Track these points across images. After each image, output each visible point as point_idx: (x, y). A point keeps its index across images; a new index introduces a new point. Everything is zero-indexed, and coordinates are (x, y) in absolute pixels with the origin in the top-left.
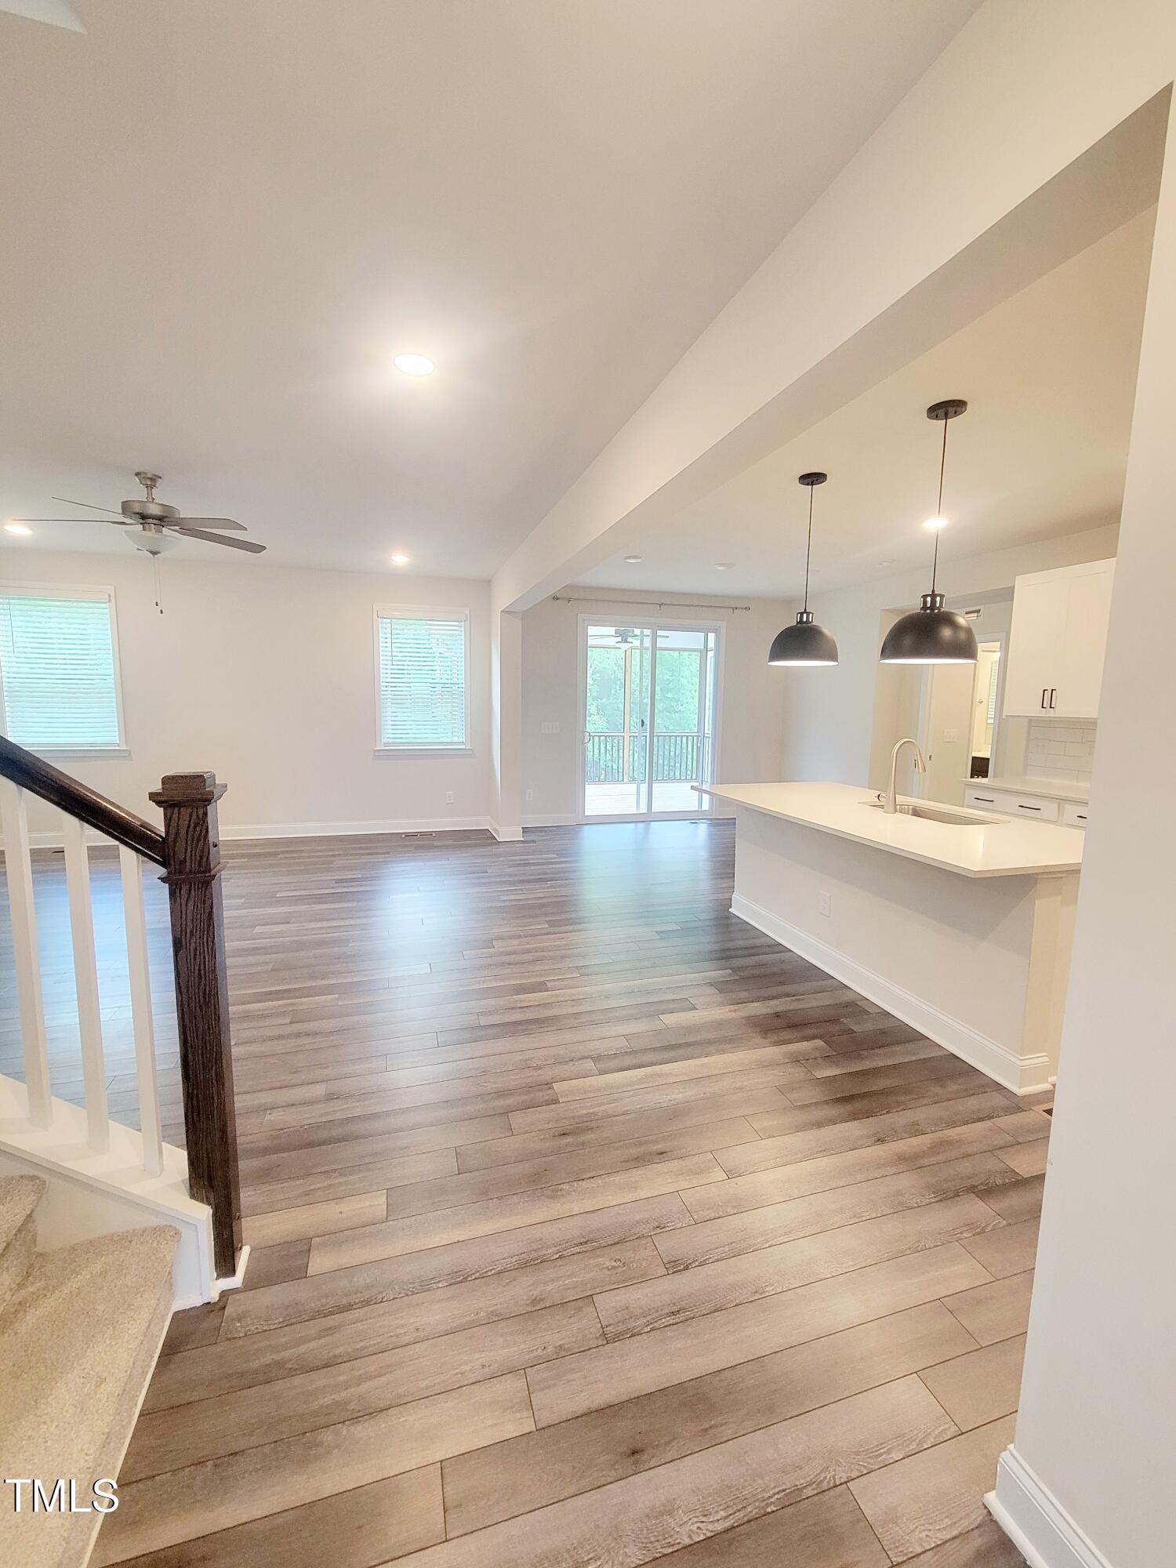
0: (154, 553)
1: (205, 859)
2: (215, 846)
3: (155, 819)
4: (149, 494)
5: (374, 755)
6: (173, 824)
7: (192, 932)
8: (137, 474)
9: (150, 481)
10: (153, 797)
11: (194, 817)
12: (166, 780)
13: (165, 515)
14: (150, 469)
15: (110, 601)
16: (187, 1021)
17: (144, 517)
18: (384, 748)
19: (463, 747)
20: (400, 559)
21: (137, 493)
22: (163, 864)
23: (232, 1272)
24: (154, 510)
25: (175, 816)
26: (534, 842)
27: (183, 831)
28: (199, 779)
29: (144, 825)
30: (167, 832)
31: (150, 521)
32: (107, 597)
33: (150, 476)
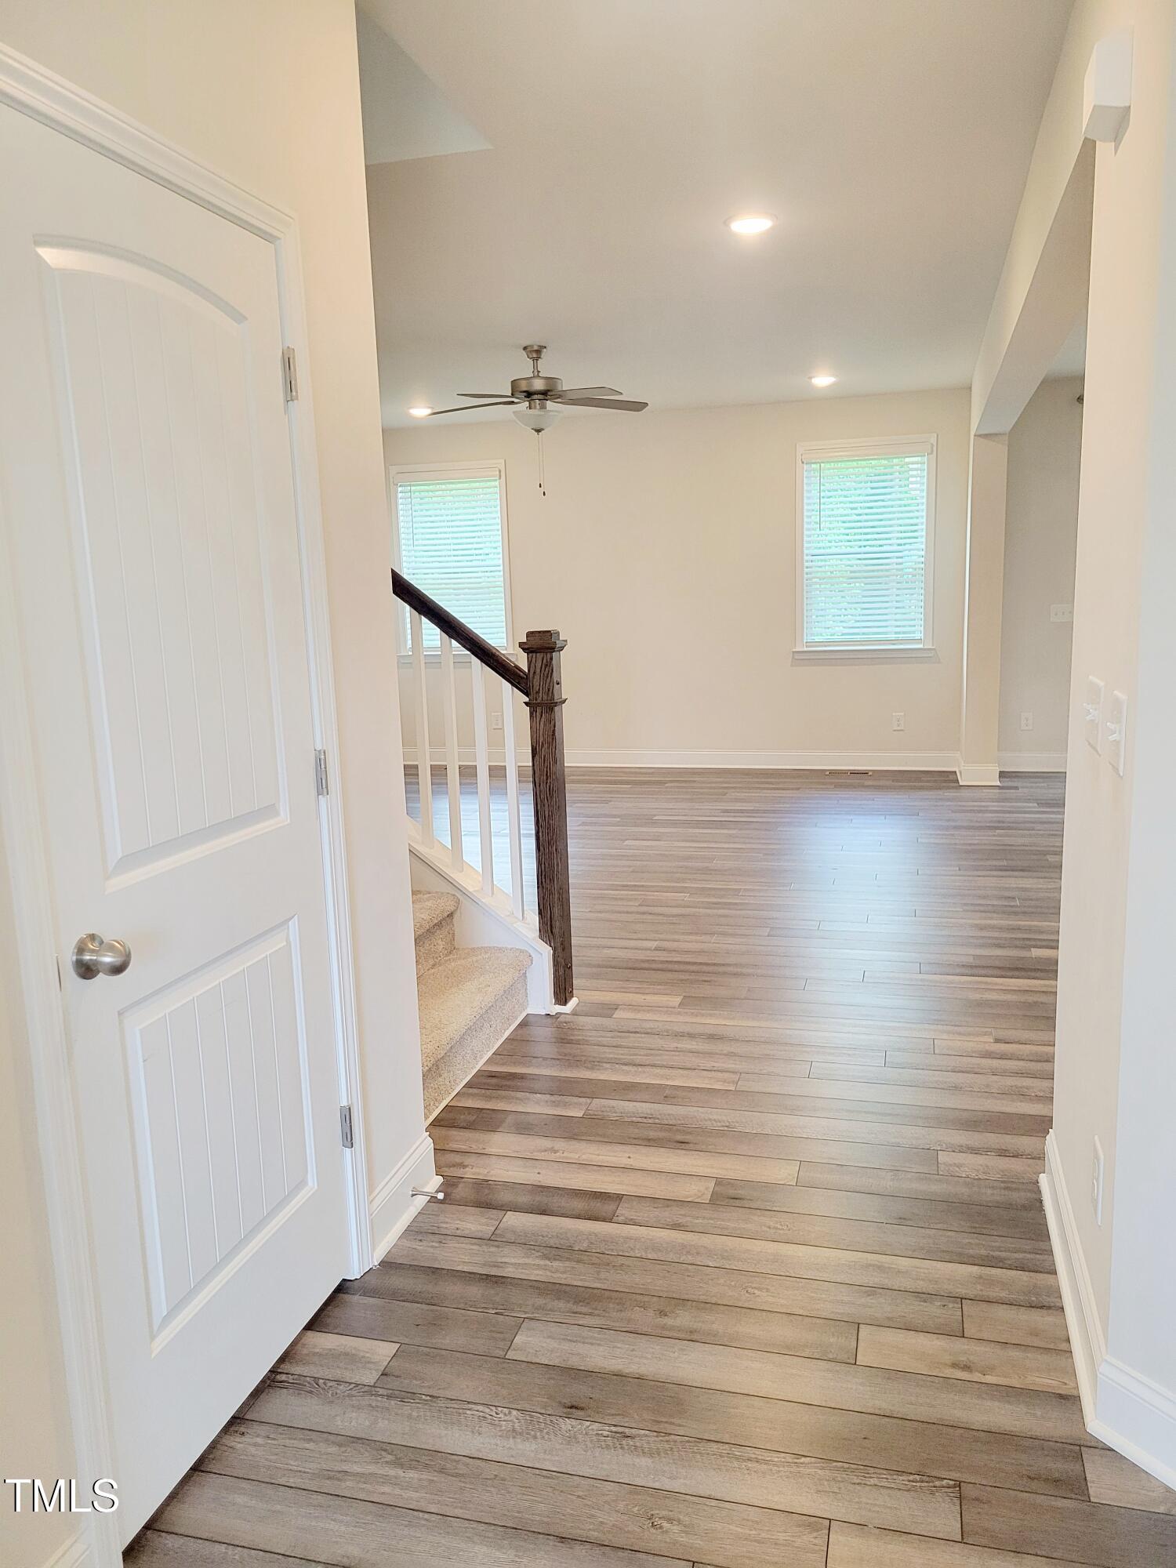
0: (538, 431)
1: (551, 692)
2: (558, 684)
3: (521, 661)
4: (535, 367)
5: (793, 658)
6: (533, 665)
7: (542, 743)
8: (525, 348)
9: (535, 353)
10: (521, 645)
11: (545, 661)
12: (530, 634)
13: (549, 388)
14: (534, 341)
15: (500, 478)
16: (539, 807)
17: (529, 394)
18: (806, 649)
19: (921, 646)
20: (823, 380)
21: (523, 368)
22: (527, 694)
23: (565, 1003)
24: (539, 385)
25: (534, 660)
26: (1016, 788)
27: (538, 671)
28: (547, 634)
29: (516, 667)
30: (529, 670)
31: (536, 397)
32: (498, 473)
33: (536, 348)
